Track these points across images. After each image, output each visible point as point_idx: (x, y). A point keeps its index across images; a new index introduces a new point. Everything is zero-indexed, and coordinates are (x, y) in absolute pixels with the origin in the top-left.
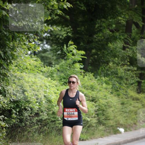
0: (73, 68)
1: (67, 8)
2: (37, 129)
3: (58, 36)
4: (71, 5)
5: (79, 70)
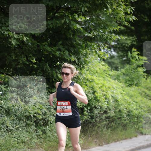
0: (137, 72)
1: (132, 21)
2: (106, 125)
3: (124, 45)
4: (136, 18)
5: (142, 73)
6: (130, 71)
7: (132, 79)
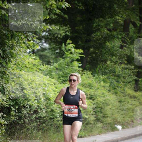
0: (71, 66)
1: (65, 8)
2: (36, 126)
4: (69, 5)
5: (77, 68)
6: (64, 66)
7: (66, 74)
